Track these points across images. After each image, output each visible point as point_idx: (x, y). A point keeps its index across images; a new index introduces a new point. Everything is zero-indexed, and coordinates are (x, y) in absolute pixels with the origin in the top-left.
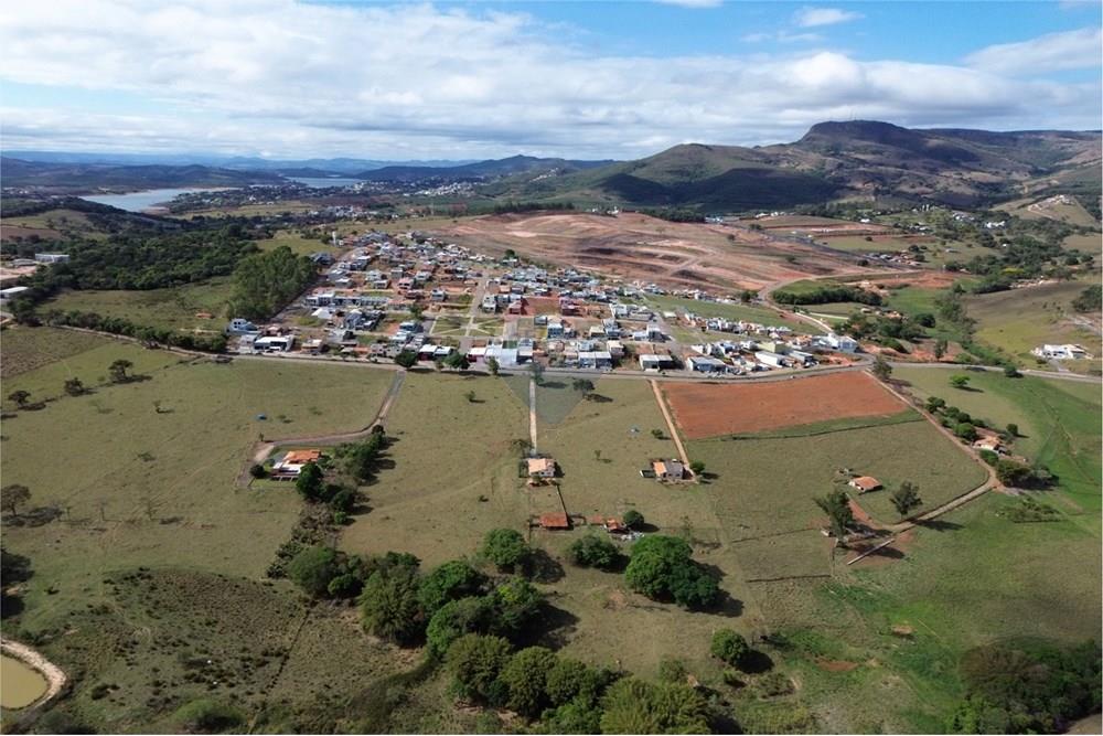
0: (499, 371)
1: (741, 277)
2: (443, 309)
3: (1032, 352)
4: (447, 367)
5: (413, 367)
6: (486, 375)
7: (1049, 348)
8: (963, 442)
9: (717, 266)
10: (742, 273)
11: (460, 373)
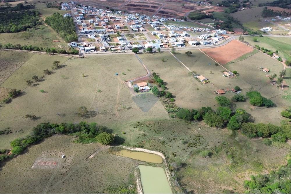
0: (161, 51)
1: (176, 12)
2: (123, 32)
3: (260, 30)
4: (146, 52)
5: (138, 52)
6: (157, 53)
7: (264, 28)
8: (271, 56)
9: (168, 9)
10: (176, 11)
11: (150, 53)
